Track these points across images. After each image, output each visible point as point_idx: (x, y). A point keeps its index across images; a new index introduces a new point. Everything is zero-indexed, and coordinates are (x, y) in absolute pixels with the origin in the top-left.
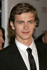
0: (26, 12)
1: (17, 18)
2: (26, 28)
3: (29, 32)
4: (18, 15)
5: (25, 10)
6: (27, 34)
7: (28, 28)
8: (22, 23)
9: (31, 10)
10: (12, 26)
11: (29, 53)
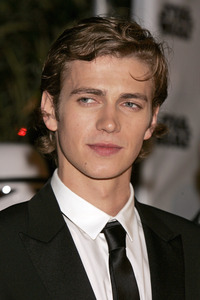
0: (118, 54)
1: (73, 74)
2: (110, 126)
3: (120, 148)
4: (78, 63)
5: (115, 44)
7: (116, 125)
9: (142, 49)
10: (48, 115)
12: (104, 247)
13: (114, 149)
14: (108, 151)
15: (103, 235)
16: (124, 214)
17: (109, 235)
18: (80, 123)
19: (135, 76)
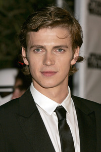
0: (50, 27)
3: (56, 72)
6: (50, 76)
8: (41, 50)
10: (24, 57)
11: (61, 119)
12: (56, 118)
13: (53, 73)
14: (50, 75)
15: (55, 113)
16: (65, 102)
17: (58, 113)
18: (36, 61)
19: (59, 37)
